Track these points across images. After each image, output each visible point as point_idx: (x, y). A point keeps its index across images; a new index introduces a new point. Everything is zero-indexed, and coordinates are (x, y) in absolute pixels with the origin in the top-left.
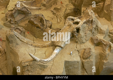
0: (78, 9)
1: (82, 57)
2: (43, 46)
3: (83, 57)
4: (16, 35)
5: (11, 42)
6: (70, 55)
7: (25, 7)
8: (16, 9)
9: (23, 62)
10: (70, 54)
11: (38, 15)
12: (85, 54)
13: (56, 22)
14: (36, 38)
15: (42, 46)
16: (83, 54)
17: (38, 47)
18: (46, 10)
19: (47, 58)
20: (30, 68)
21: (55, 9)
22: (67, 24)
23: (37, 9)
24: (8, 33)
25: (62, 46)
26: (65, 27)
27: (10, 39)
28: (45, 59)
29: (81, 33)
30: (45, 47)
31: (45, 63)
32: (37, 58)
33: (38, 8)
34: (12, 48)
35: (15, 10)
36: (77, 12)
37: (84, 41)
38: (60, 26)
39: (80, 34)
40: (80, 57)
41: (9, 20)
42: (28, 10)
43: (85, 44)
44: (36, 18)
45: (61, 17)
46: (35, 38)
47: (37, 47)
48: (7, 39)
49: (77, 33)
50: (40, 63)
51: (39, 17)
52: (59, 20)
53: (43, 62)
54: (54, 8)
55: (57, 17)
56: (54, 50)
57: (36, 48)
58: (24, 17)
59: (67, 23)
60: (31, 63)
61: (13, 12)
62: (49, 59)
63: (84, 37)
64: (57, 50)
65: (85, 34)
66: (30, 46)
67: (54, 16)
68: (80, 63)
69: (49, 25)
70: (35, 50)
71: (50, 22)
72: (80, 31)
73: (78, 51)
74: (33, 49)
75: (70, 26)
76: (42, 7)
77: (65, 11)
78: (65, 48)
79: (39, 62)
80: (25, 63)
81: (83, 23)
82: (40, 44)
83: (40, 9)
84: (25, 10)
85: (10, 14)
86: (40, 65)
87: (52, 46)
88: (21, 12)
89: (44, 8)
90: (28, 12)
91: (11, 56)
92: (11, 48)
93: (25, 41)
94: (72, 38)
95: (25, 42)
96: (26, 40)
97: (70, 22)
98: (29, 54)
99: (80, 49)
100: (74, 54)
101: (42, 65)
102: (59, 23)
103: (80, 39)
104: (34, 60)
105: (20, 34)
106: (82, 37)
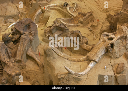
0: (114, 26)
1: (115, 71)
2: (78, 61)
3: (116, 72)
4: (53, 49)
5: (48, 55)
6: (104, 70)
7: (63, 24)
8: (54, 25)
9: (58, 74)
10: (104, 68)
11: (75, 31)
12: (119, 69)
13: (93, 39)
14: (73, 53)
15: (78, 60)
16: (117, 69)
17: (74, 61)
18: (83, 27)
19: (82, 72)
20: (65, 80)
21: (91, 26)
22: (101, 40)
23: (74, 26)
24: (46, 47)
25: (97, 60)
26: (100, 42)
27: (48, 53)
28: (79, 72)
29: (116, 48)
30: (80, 61)
31: (80, 76)
32: (72, 71)
33: (75, 25)
34: (49, 61)
35: (54, 26)
36: (113, 29)
37: (118, 56)
38: (96, 42)
39: (114, 50)
40: (114, 72)
41: (48, 36)
42: (66, 27)
43: (119, 59)
44: (73, 34)
45: (97, 34)
46: (71, 53)
47: (73, 61)
48: (45, 53)
49: (111, 49)
50: (75, 76)
51: (76, 33)
52: (95, 37)
53: (77, 75)
54: (90, 26)
55: (93, 34)
56: (88, 64)
57: (72, 62)
58: (62, 34)
59: (101, 38)
60: (66, 75)
61: (52, 28)
62: (84, 73)
63: (118, 53)
64: (92, 64)
65: (119, 50)
66: (66, 60)
67: (91, 33)
68: (114, 77)
69: (86, 41)
70: (71, 64)
71: (87, 38)
72: (114, 46)
73: (112, 65)
74: (69, 62)
75: (105, 41)
76: (79, 24)
77: (101, 29)
78: (99, 62)
79: (74, 75)
80: (60, 75)
81: (117, 39)
82: (76, 59)
83: (77, 26)
84: (63, 26)
85: (49, 30)
86: (75, 78)
87: (87, 60)
88: (59, 28)
89: (81, 25)
90: (66, 28)
91: (48, 69)
92: (48, 61)
93: (62, 56)
94: (106, 53)
95: (61, 56)
96: (62, 54)
97: (105, 38)
98: (65, 67)
99: (114, 63)
100: (108, 69)
101: (77, 78)
102: (95, 40)
103: (114, 54)
104: (70, 73)
105: (57, 49)
106: (116, 53)
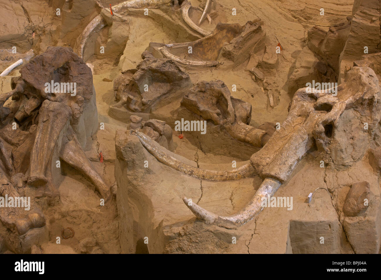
0: (329, 65)
1: (341, 209)
2: (224, 178)
3: (344, 211)
4: (146, 145)
5: (130, 164)
6: (306, 204)
7: (171, 62)
8: (144, 67)
9: (165, 224)
10: (307, 201)
11: (210, 85)
12: (352, 200)
13: (264, 106)
14: (205, 153)
15: (222, 176)
16: (346, 200)
17: (212, 179)
18: (233, 68)
19: (238, 213)
20: (186, 242)
21: (259, 65)
22: (295, 112)
23: (206, 67)
24: (122, 138)
25: (282, 176)
26: (290, 118)
27: (129, 157)
28: (230, 214)
29: (340, 136)
30: (231, 179)
31: (232, 226)
32: (208, 213)
33: (209, 63)
34: (135, 182)
35: (143, 70)
36: (325, 74)
37: (348, 161)
38: (277, 115)
39: (336, 142)
40: (337, 210)
41: (125, 99)
42: (180, 70)
43: (352, 170)
44: (204, 92)
45: (279, 89)
46: (200, 153)
47: (208, 180)
48: (120, 156)
49: (327, 139)
50: (218, 228)
51: (214, 90)
52: (271, 99)
53: (225, 225)
54: (256, 64)
55: (265, 89)
56: (257, 188)
57: (205, 183)
58: (169, 92)
59: (295, 107)
60: (190, 227)
61: (137, 75)
62: (244, 216)
63: (348, 150)
64: (267, 187)
65: (351, 141)
66: (187, 177)
67: (257, 86)
68: (337, 227)
69: (244, 114)
70: (202, 188)
71: (246, 105)
72: (336, 132)
73: (330, 191)
74: (196, 184)
75: (305, 115)
76: (221, 60)
77: (290, 73)
78: (291, 182)
79: (213, 224)
80: (170, 227)
81: (344, 107)
82: (216, 172)
83: (215, 66)
84: (173, 70)
85: (127, 82)
86: (217, 234)
87: (252, 176)
88: (159, 74)
89: (227, 63)
90: (180, 75)
91: (130, 207)
92: (129, 182)
93: (172, 163)
94: (312, 153)
95: (170, 166)
96: (174, 159)
97: (305, 104)
98: (184, 201)
99: (336, 184)
100: (318, 201)
101: (222, 233)
102: (272, 107)
103: (336, 155)
104: (200, 219)
105: (155, 140)
106: (341, 151)
